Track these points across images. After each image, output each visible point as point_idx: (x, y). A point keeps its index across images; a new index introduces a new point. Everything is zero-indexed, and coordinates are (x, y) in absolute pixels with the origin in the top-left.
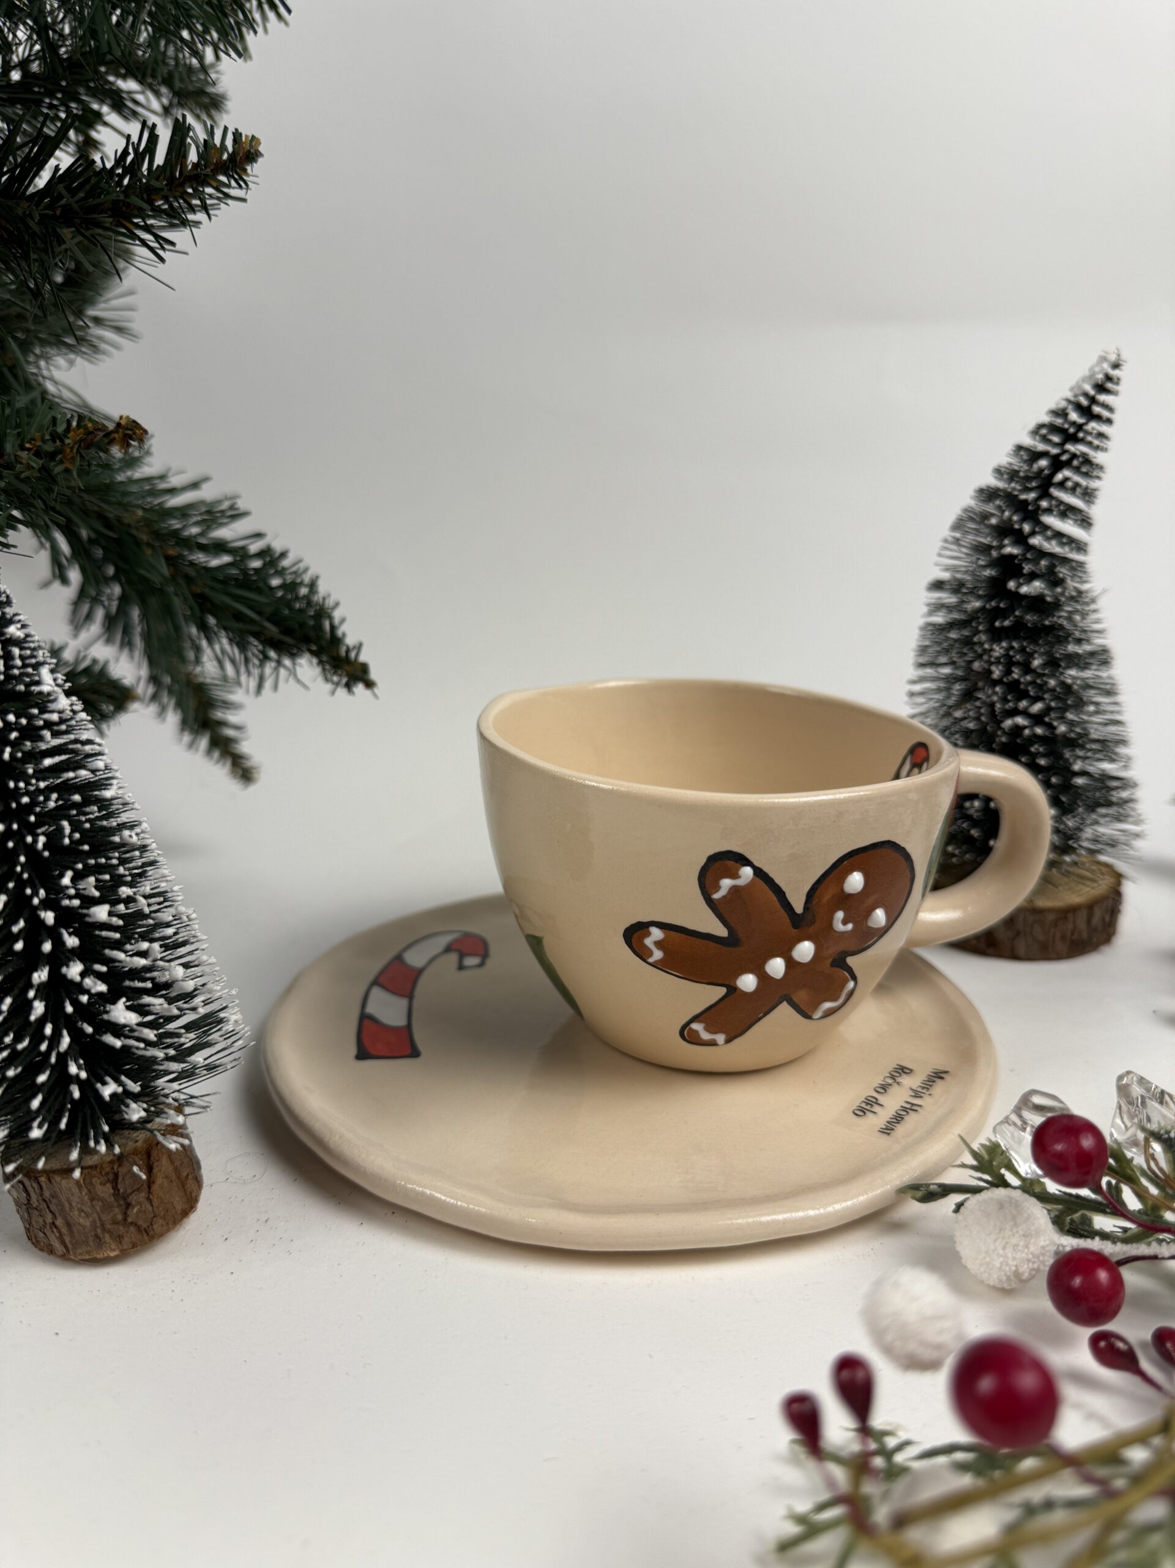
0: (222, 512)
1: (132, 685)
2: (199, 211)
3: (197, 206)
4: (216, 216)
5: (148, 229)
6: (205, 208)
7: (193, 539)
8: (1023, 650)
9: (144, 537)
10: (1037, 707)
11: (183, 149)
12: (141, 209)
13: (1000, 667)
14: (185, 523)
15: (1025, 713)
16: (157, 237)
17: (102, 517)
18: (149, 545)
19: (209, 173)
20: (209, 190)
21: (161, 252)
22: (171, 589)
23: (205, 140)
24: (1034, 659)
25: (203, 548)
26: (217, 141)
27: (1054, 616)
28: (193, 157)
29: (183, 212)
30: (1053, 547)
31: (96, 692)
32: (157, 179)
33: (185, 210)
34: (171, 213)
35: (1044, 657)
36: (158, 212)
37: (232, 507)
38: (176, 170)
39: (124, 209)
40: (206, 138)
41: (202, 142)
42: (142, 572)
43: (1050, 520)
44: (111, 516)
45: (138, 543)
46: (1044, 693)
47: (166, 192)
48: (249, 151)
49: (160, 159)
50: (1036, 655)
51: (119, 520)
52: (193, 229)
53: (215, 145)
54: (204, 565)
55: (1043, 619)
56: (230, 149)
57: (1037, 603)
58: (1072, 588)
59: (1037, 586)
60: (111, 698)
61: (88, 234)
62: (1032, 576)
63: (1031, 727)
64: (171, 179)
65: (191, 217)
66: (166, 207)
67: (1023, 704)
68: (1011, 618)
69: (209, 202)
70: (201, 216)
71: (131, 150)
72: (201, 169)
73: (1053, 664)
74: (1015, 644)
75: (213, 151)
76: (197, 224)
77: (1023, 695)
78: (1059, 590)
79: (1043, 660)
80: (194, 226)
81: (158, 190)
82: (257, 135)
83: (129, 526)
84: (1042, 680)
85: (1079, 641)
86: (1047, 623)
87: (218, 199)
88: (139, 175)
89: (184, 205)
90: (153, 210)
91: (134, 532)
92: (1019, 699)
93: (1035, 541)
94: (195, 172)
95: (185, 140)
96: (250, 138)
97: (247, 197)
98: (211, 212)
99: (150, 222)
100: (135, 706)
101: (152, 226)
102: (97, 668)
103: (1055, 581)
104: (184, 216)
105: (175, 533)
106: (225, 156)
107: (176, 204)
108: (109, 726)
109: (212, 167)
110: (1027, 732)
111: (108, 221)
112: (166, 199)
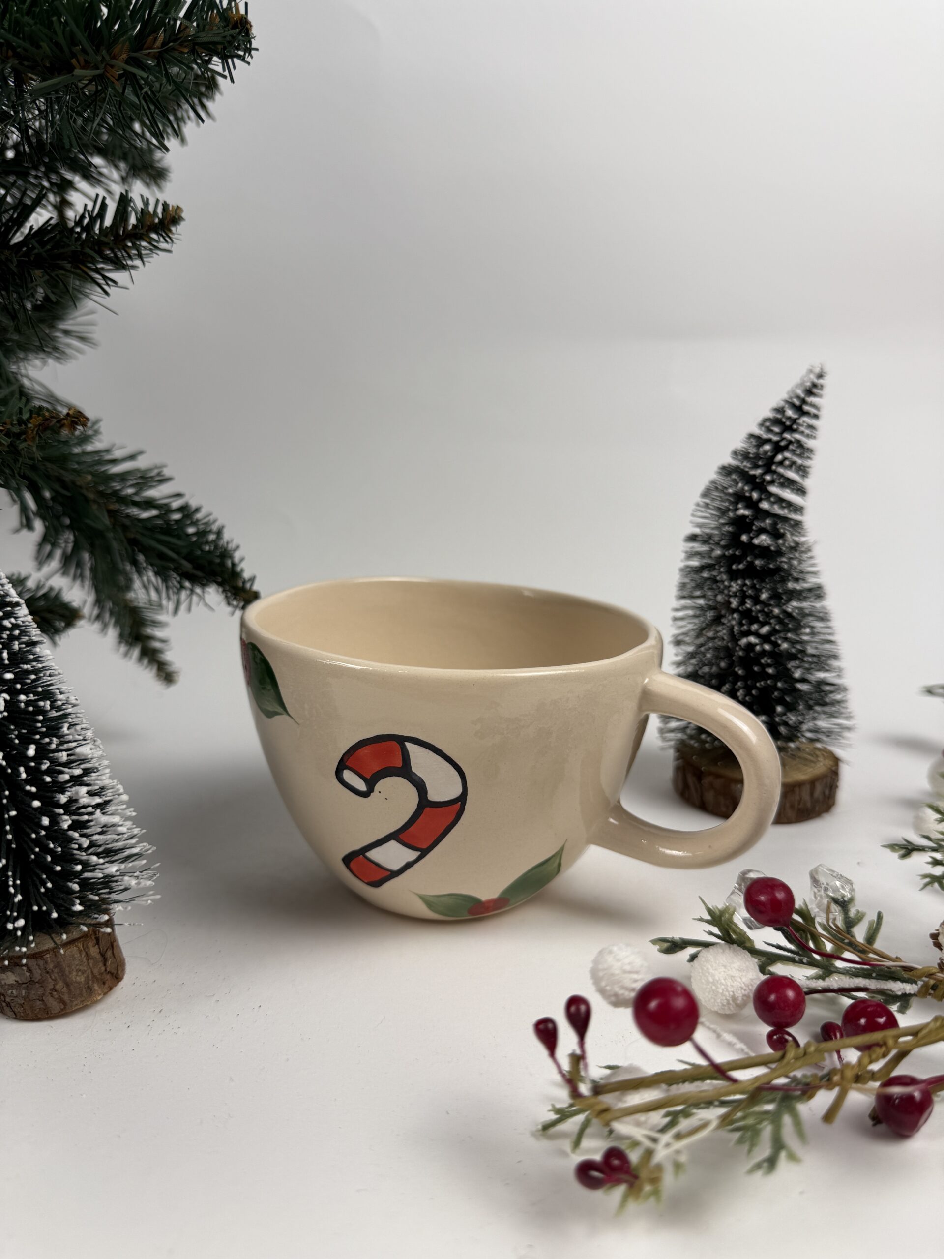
0: (152, 477)
1: (80, 607)
2: (136, 258)
3: (135, 254)
4: (149, 262)
5: (98, 271)
6: (140, 256)
7: (129, 498)
8: (753, 587)
9: (91, 496)
10: (765, 630)
11: (125, 215)
12: (93, 258)
13: (737, 599)
14: (123, 486)
15: (757, 634)
16: (105, 278)
17: (60, 480)
18: (95, 501)
19: (145, 233)
20: (144, 244)
21: (106, 287)
22: (110, 535)
23: (142, 209)
24: (762, 593)
25: (136, 504)
26: (151, 209)
27: (777, 561)
28: (133, 220)
29: (125, 260)
30: (777, 510)
31: (51, 612)
32: (106, 236)
33: (126, 258)
34: (115, 260)
35: (770, 592)
36: (107, 259)
37: (159, 474)
38: (120, 230)
39: (81, 257)
40: (143, 207)
41: (140, 210)
42: (88, 521)
43: (773, 489)
44: (67, 479)
45: (87, 500)
46: (770, 619)
47: (111, 245)
48: (174, 217)
49: (108, 221)
50: (764, 590)
51: (73, 483)
52: (131, 271)
53: (149, 212)
54: (137, 517)
55: (770, 563)
56: (160, 216)
57: (764, 552)
58: (791, 540)
59: (763, 539)
60: (63, 617)
61: (53, 275)
62: (762, 531)
63: (761, 644)
64: (117, 235)
65: (129, 262)
66: (112, 255)
67: (755, 627)
68: (745, 563)
69: (143, 252)
70: (137, 262)
71: (87, 216)
72: (139, 229)
73: (776, 596)
74: (748, 582)
75: (147, 217)
76: (134, 267)
77: (753, 620)
78: (780, 542)
79: (770, 594)
80: (132, 269)
81: (106, 244)
82: (181, 205)
83: (81, 487)
84: (769, 609)
85: (797, 580)
86: (771, 566)
87: (151, 250)
88: (92, 233)
89: (125, 255)
90: (102, 257)
91: (84, 492)
92: (751, 623)
93: (765, 505)
94: (134, 232)
95: (127, 209)
96: (175, 207)
97: (173, 249)
98: (145, 259)
99: (100, 266)
100: (81, 623)
101: (102, 268)
102: (53, 594)
103: (777, 535)
104: (125, 262)
105: (116, 493)
106: (157, 221)
107: (119, 254)
108: (60, 639)
109: (147, 228)
110: (758, 648)
111: (68, 266)
112: (112, 250)
